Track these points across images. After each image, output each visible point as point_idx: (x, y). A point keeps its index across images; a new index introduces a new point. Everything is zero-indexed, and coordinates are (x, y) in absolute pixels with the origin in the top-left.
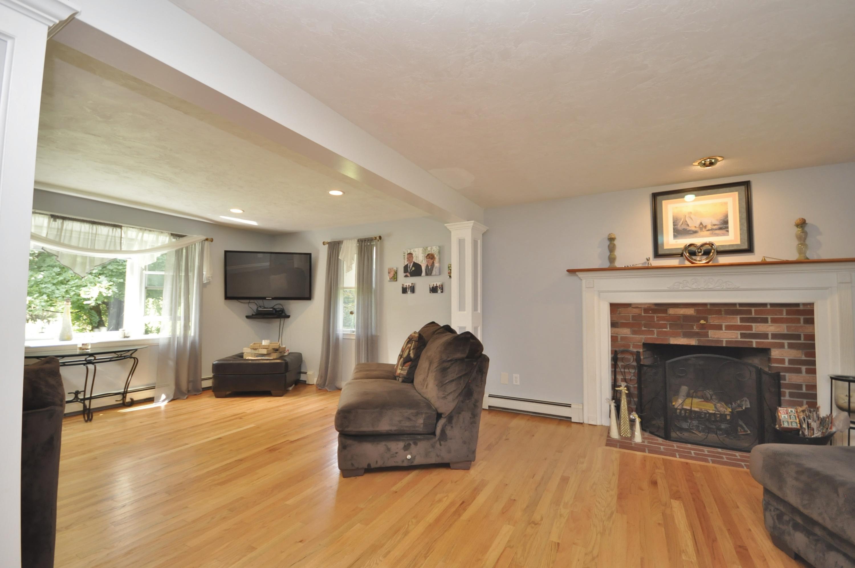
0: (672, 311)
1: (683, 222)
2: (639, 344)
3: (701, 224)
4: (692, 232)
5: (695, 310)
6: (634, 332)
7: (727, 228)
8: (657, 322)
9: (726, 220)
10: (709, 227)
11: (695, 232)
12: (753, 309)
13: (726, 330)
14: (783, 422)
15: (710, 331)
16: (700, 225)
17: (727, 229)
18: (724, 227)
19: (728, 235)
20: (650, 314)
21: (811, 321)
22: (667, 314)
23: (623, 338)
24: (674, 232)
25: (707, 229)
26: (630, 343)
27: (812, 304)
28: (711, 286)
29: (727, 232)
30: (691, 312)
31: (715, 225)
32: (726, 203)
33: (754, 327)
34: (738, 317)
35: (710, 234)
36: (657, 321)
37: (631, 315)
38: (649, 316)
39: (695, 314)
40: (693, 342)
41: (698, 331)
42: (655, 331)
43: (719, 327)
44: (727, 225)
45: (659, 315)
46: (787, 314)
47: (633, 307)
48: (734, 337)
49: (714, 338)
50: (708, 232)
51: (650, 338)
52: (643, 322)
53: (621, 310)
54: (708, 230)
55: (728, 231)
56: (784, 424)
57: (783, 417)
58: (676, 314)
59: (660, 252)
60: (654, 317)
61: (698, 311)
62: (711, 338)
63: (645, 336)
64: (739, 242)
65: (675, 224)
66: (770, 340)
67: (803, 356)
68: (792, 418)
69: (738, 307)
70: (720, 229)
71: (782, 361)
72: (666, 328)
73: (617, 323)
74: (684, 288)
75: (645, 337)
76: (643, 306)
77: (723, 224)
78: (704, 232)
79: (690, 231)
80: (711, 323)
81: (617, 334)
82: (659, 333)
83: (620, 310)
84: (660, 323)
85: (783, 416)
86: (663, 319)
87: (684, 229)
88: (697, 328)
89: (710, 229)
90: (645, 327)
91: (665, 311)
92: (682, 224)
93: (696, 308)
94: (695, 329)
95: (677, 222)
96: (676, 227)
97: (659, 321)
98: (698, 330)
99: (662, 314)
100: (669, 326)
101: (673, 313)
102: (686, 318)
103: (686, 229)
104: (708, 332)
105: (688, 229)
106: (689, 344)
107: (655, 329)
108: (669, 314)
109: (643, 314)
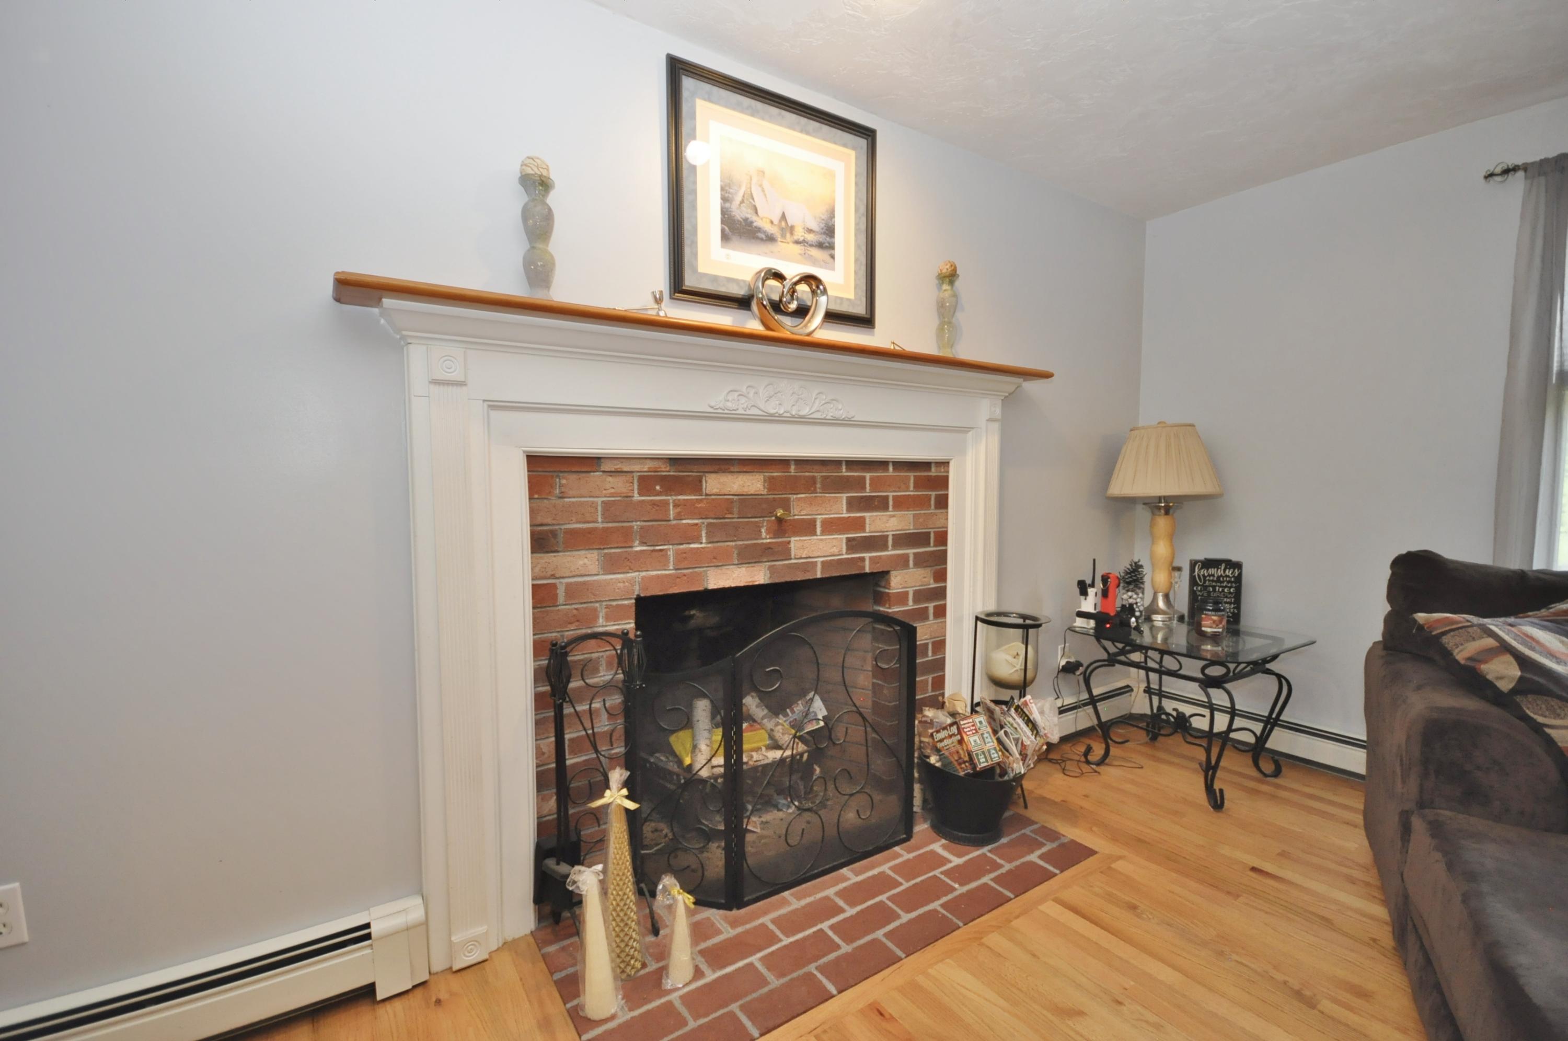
0: (714, 484)
1: (744, 196)
2: (626, 602)
3: (783, 217)
4: (763, 236)
5: (765, 481)
6: (611, 565)
7: (831, 247)
8: (674, 522)
9: (830, 224)
10: (799, 234)
11: (771, 239)
12: (868, 475)
13: (823, 533)
14: (977, 754)
15: (793, 539)
16: (780, 221)
17: (832, 252)
18: (827, 244)
19: (833, 269)
20: (659, 494)
21: (942, 503)
22: (702, 495)
23: (573, 591)
24: (723, 222)
25: (796, 238)
26: (597, 605)
27: (946, 464)
28: (805, 411)
29: (832, 260)
30: (753, 484)
31: (810, 231)
32: (831, 175)
33: (867, 521)
34: (841, 497)
35: (800, 254)
36: (679, 517)
37: (599, 500)
38: (654, 503)
39: (765, 492)
40: (758, 575)
41: (768, 541)
42: (671, 550)
43: (808, 528)
44: (832, 240)
45: (680, 497)
46: (916, 487)
47: (604, 472)
48: (835, 550)
49: (801, 558)
50: (798, 249)
51: (658, 577)
52: (636, 525)
53: (568, 481)
54: (797, 242)
55: (833, 257)
56: (980, 763)
57: (973, 744)
58: (723, 492)
59: (690, 282)
60: (666, 503)
61: (771, 484)
62: (796, 559)
63: (644, 574)
64: (851, 296)
65: (727, 195)
66: (891, 552)
67: (932, 581)
68: (987, 740)
69: (844, 472)
70: (820, 246)
71: (902, 598)
72: (697, 539)
73: (554, 534)
74: (748, 412)
75: (643, 578)
76: (636, 467)
77: (824, 233)
78: (788, 243)
79: (759, 229)
80: (796, 517)
81: (553, 576)
82: (681, 557)
83: (564, 481)
84: (683, 524)
85: (972, 739)
86: (687, 509)
87: (746, 220)
88: (768, 532)
89: (801, 239)
90: (643, 543)
91: (696, 486)
92: (742, 202)
93: (766, 474)
94: (766, 538)
95: (731, 191)
96: (727, 205)
97: (681, 520)
98: (770, 538)
99: (690, 494)
100: (706, 533)
101: (715, 491)
102: (746, 502)
103: (752, 222)
104: (789, 542)
105: (755, 224)
106: (751, 584)
107: (671, 547)
108: (707, 495)
109: (637, 497)
